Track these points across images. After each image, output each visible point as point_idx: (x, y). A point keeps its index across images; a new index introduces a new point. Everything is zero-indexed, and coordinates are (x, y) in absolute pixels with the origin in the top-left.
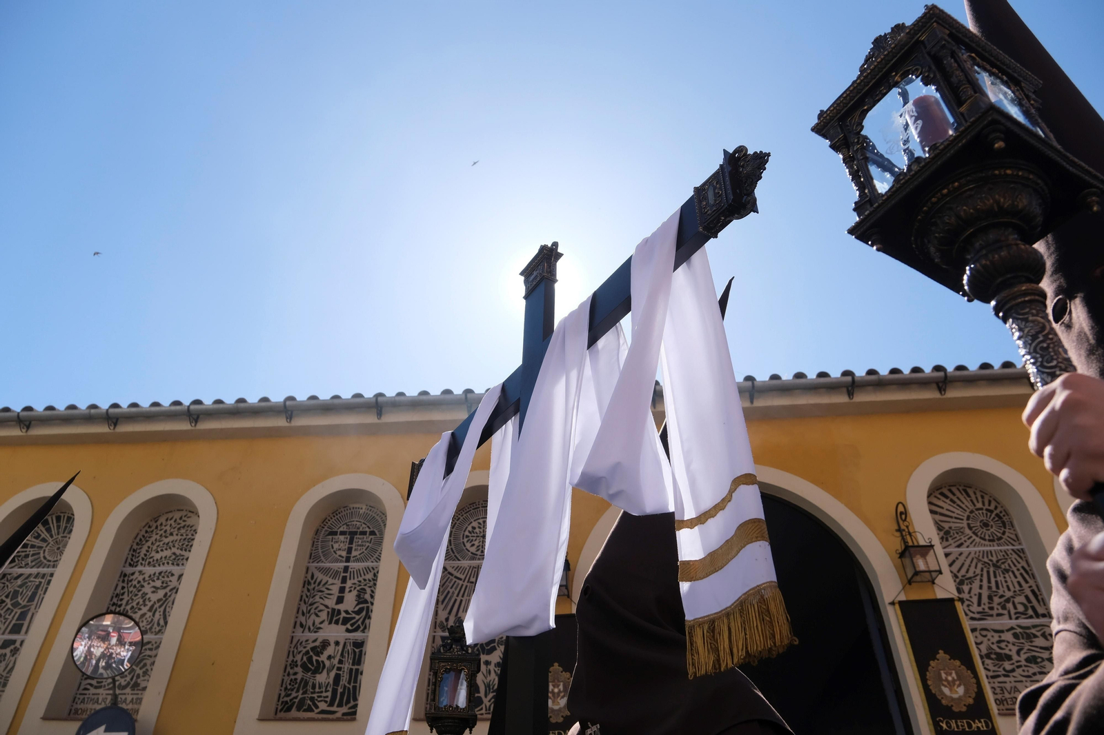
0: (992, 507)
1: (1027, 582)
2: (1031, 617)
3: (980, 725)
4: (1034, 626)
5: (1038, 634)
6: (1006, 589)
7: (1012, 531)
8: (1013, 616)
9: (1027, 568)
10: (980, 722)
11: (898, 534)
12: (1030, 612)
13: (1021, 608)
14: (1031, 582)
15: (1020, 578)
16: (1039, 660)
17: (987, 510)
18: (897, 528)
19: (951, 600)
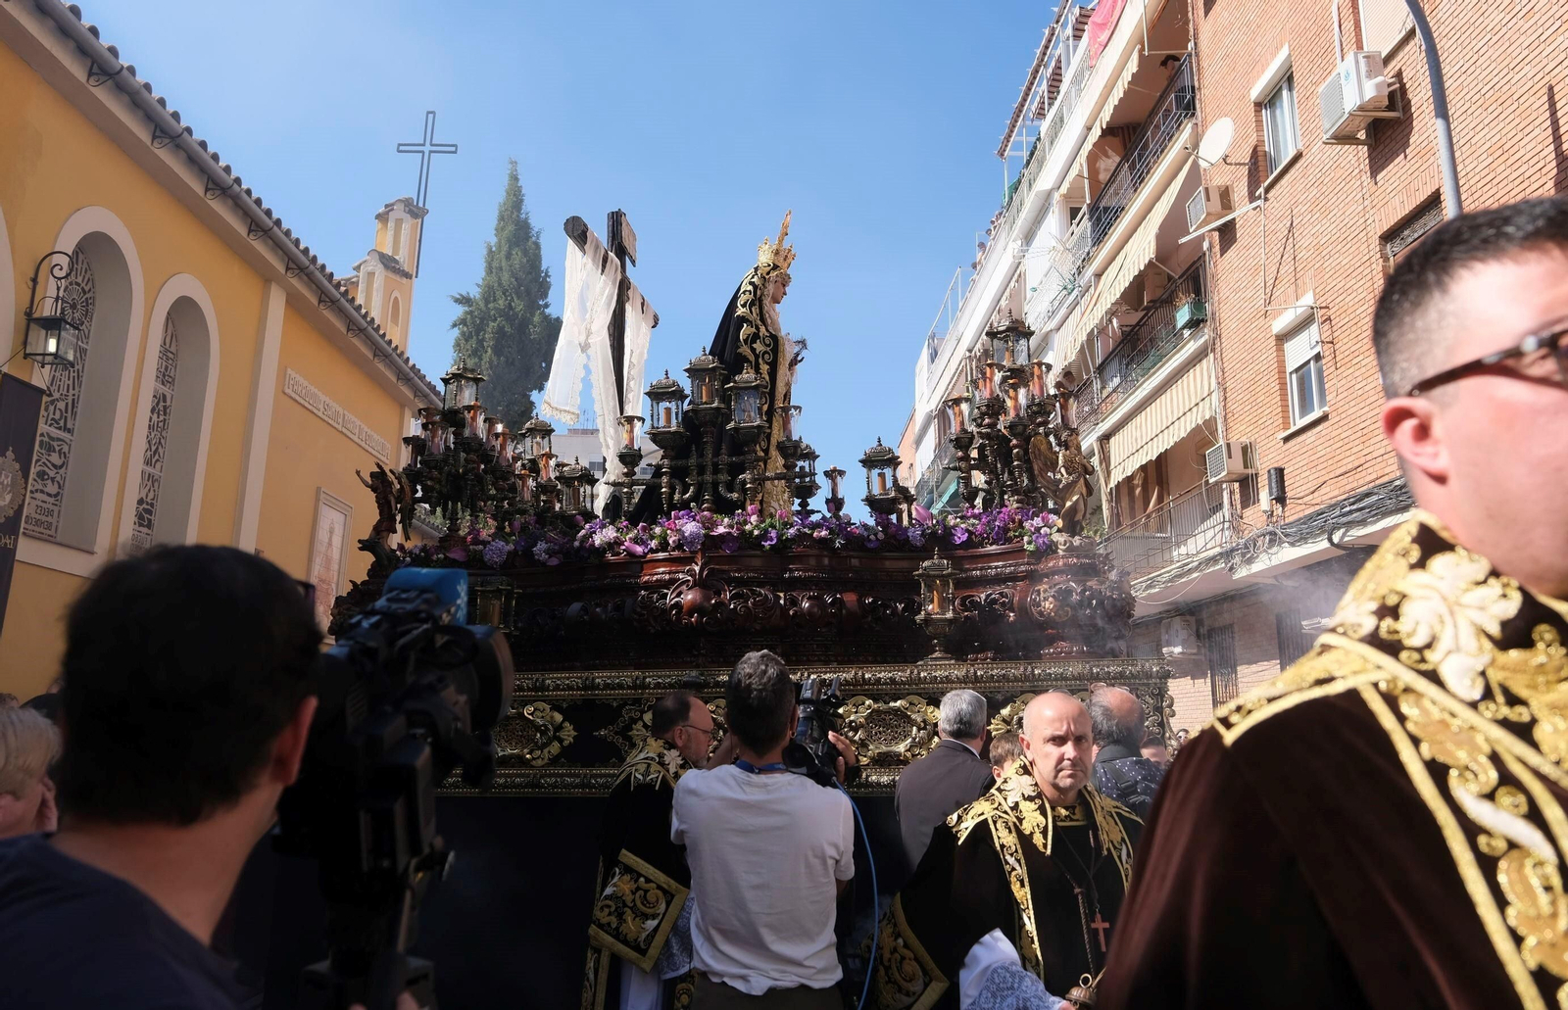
0: (87, 289)
1: (74, 389)
2: (60, 428)
3: (8, 542)
4: (59, 440)
5: (57, 449)
6: (57, 389)
7: (88, 325)
8: (49, 422)
9: (81, 374)
10: (10, 538)
11: (31, 284)
12: (62, 423)
13: (57, 416)
14: (76, 392)
15: (71, 382)
16: (46, 477)
17: (83, 289)
18: (33, 276)
19: (41, 392)
